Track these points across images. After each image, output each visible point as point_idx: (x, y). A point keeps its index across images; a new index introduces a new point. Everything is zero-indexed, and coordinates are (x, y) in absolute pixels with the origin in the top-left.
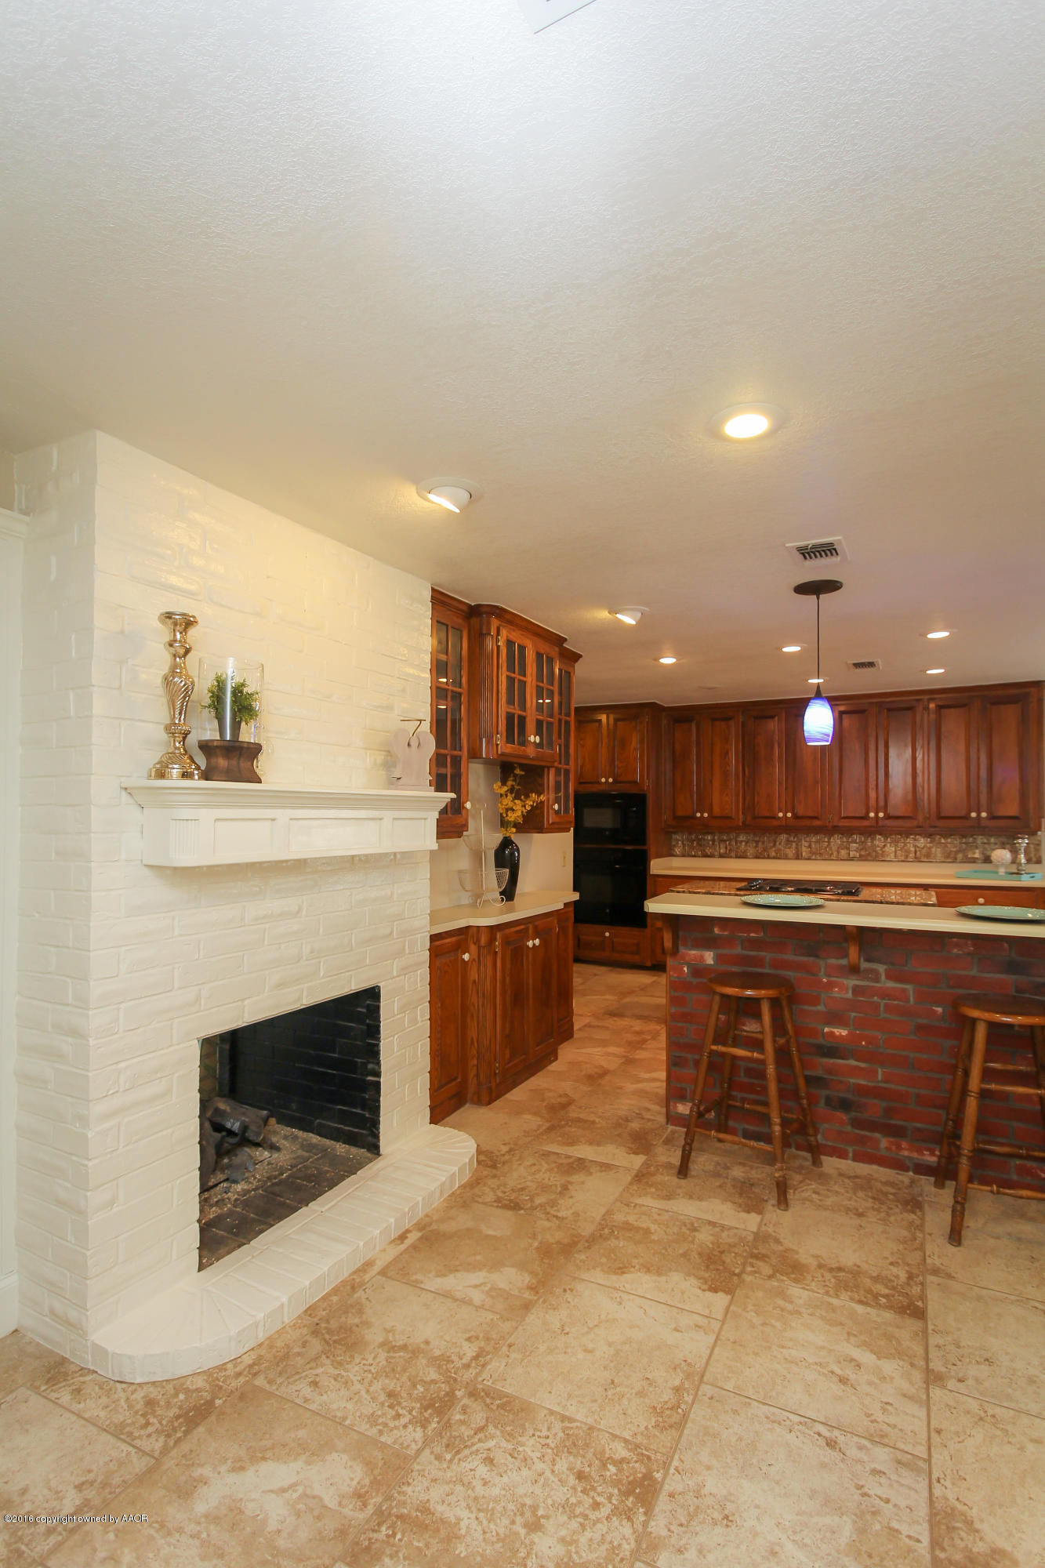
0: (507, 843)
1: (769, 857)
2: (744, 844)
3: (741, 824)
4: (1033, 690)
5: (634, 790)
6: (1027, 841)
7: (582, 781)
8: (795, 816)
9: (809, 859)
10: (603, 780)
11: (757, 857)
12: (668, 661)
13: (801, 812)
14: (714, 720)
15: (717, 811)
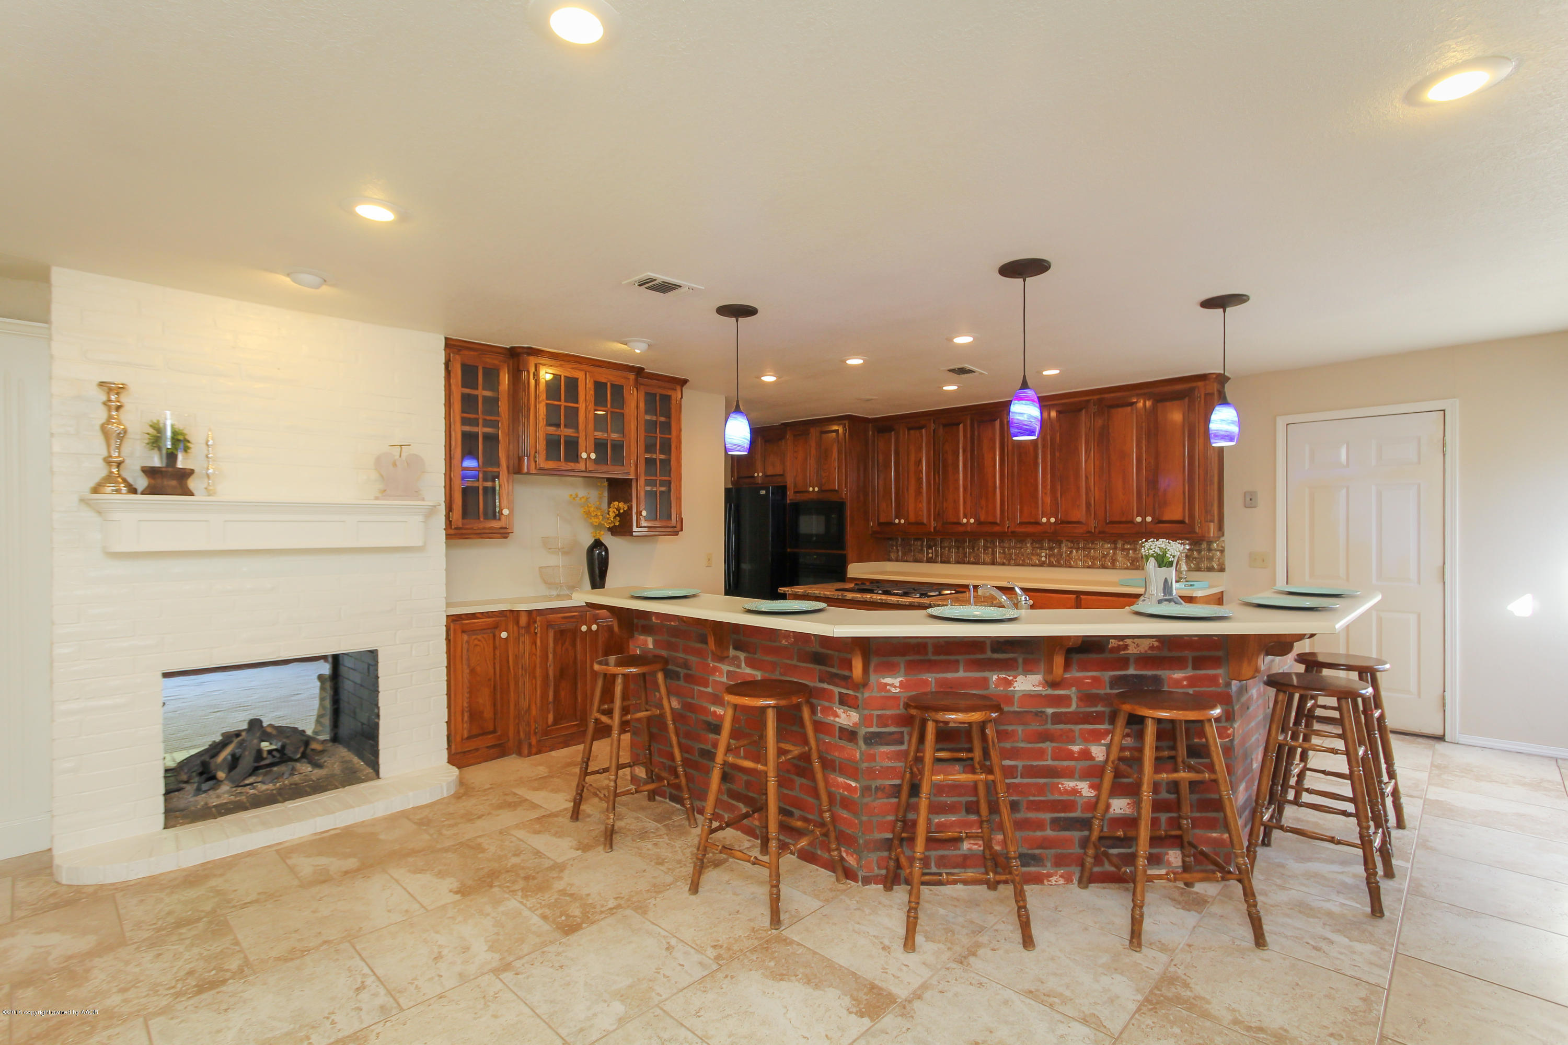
0: (598, 544)
1: (969, 563)
2: (947, 549)
3: (932, 530)
4: (1200, 384)
5: (834, 498)
6: (1188, 547)
7: (796, 490)
8: (979, 522)
9: (1003, 564)
10: (811, 489)
11: (958, 562)
12: (769, 379)
13: (982, 518)
14: (909, 429)
15: (912, 518)
